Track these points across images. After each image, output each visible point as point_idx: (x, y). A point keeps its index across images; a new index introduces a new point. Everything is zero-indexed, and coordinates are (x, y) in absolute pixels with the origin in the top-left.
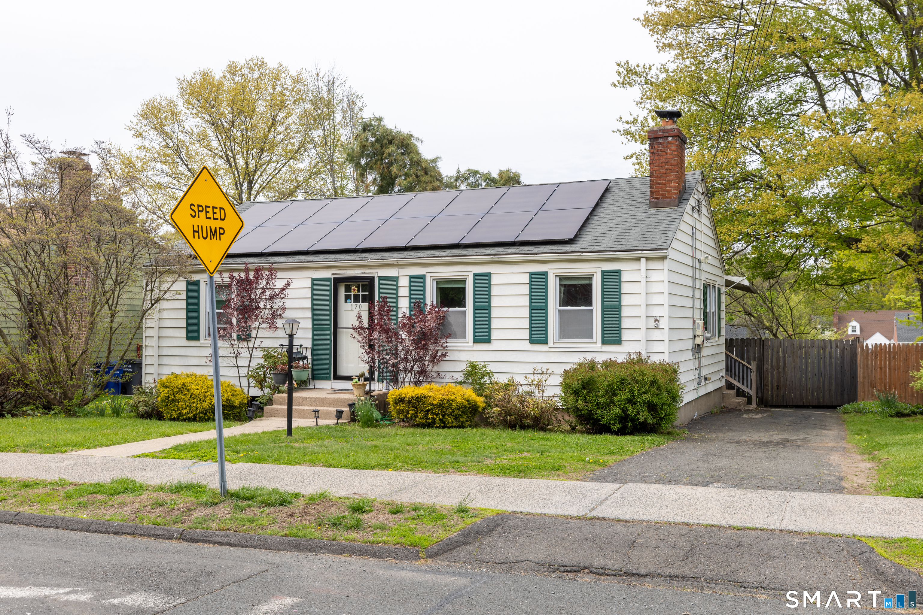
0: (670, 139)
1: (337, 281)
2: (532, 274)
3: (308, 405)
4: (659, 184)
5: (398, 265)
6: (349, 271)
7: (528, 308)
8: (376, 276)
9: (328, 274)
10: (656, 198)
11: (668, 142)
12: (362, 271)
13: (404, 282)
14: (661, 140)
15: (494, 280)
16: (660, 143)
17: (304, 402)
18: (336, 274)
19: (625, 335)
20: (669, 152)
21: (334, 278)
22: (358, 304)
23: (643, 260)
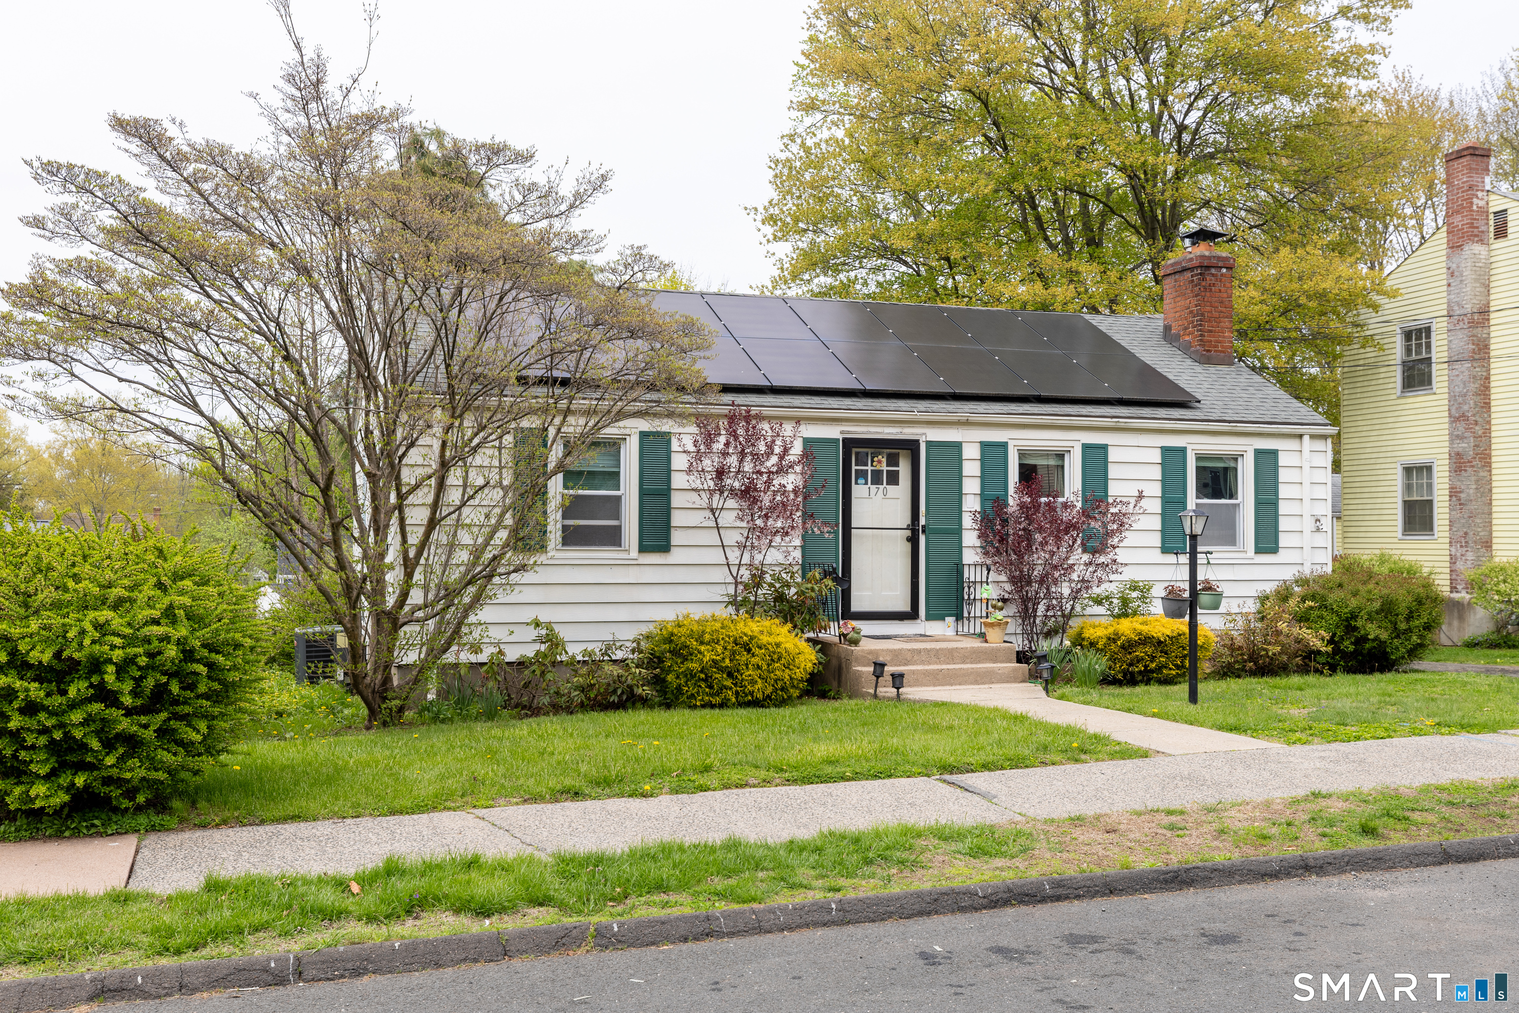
0: (1224, 270)
1: (849, 444)
2: (1165, 450)
3: (922, 663)
4: (1211, 331)
5: (967, 424)
6: (873, 429)
7: (1159, 500)
8: (922, 440)
9: (833, 432)
10: (1208, 351)
11: (1222, 275)
12: (898, 430)
13: (971, 452)
14: (1213, 271)
15: (1113, 455)
16: (1213, 275)
17: (916, 658)
18: (849, 432)
19: (1283, 541)
20: (1223, 289)
21: (844, 440)
22: (881, 487)
23: (1306, 438)
